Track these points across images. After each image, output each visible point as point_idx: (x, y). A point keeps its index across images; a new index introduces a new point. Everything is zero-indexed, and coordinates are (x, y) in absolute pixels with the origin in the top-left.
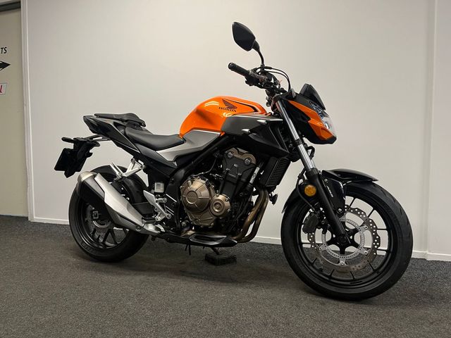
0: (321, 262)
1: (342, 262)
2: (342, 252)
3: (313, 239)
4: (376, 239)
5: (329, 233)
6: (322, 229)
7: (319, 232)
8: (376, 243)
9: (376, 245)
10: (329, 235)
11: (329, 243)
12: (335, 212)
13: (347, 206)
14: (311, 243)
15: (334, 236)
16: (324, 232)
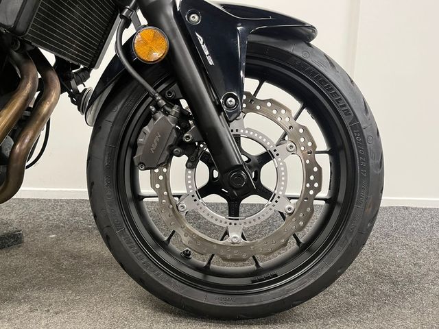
0: (185, 240)
1: (235, 236)
2: (234, 211)
3: (166, 184)
4: (313, 174)
5: (202, 167)
6: (185, 158)
7: (179, 163)
8: (312, 183)
9: (312, 187)
10: (203, 173)
11: (204, 192)
12: (219, 109)
13: (248, 94)
14: (160, 195)
15: (216, 174)
16: (192, 165)
